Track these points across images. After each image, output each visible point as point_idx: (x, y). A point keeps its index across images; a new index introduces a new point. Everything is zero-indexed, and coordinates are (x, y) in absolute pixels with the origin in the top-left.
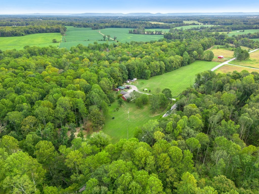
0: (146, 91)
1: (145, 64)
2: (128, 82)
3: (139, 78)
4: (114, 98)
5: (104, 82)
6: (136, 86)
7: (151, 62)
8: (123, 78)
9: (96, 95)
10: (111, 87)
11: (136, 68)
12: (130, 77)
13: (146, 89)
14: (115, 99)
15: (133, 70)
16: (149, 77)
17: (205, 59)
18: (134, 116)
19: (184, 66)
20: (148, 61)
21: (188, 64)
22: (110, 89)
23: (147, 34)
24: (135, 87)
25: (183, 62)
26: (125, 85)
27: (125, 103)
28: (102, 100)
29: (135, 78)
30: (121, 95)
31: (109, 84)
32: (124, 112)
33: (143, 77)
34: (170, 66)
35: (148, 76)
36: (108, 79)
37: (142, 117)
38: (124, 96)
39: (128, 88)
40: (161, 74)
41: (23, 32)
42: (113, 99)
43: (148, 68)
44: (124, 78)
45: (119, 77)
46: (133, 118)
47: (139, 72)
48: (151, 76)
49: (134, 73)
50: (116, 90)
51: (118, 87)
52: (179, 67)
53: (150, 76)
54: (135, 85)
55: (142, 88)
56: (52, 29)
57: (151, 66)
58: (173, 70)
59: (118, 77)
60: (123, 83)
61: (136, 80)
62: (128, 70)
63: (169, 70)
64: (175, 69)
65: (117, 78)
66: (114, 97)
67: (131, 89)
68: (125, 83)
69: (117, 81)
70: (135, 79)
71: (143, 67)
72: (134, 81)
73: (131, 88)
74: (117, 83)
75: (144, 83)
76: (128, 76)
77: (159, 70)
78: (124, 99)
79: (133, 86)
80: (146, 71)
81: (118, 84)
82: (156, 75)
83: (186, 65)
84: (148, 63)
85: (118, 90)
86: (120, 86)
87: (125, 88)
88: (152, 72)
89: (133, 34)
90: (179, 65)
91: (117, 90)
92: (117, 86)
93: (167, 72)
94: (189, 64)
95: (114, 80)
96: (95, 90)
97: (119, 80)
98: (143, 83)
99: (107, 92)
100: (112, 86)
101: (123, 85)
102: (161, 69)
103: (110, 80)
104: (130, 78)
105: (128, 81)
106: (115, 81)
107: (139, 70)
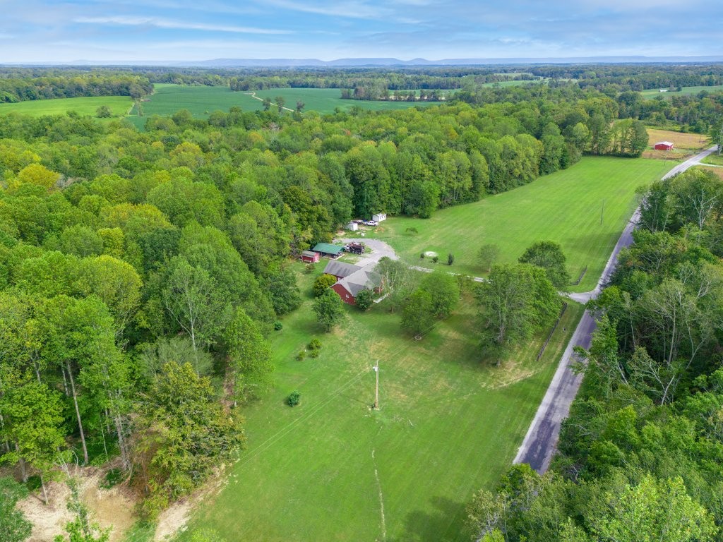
0: (435, 260)
1: (418, 160)
2: (355, 227)
3: (393, 215)
4: (296, 294)
5: (252, 221)
6: (388, 244)
7: (438, 154)
8: (334, 210)
9: (197, 276)
10: (283, 243)
11: (384, 173)
12: (363, 210)
13: (430, 254)
14: (301, 295)
15: (372, 182)
16: (434, 209)
17: (615, 150)
18: (404, 384)
19: (547, 173)
20: (425, 150)
21: (560, 169)
22: (279, 253)
23: (396, 100)
24: (385, 246)
25: (546, 161)
26: (342, 239)
27: (348, 316)
28: (229, 307)
29: (380, 211)
30: (329, 277)
31: (273, 232)
32: (349, 360)
33: (410, 207)
34: (505, 169)
35: (430, 205)
36: (269, 206)
37: (446, 389)
38: (340, 282)
39: (357, 250)
40: (475, 199)
41: (10, 92)
42: (293, 298)
43: (428, 173)
44: (336, 213)
45: (320, 207)
46: (400, 397)
47: (395, 191)
48: (440, 207)
49: (374, 192)
50: (305, 258)
51: (315, 245)
52: (533, 176)
53: (436, 205)
54: (381, 239)
55: (415, 249)
56: (108, 86)
57: (441, 169)
58: (514, 187)
59: (314, 203)
60: (334, 230)
61: (382, 222)
62: (354, 181)
63: (501, 185)
64: (522, 185)
65: (310, 207)
66: (298, 291)
67: (367, 255)
68: (343, 233)
69: (308, 220)
70: (380, 215)
71: (411, 170)
72: (376, 223)
73: (369, 251)
74: (310, 230)
75: (418, 229)
76: (353, 203)
77: (468, 183)
78: (343, 297)
79: (375, 241)
80: (424, 186)
81: (315, 232)
82: (457, 204)
83: (555, 171)
84: (426, 158)
85: (317, 259)
86: (322, 241)
87: (344, 250)
88: (443, 188)
89: (353, 100)
90: (534, 171)
91: (312, 259)
92: (308, 242)
93: (494, 191)
94: (563, 169)
95: (296, 215)
96: (192, 253)
97: (320, 218)
98: (414, 230)
99: (266, 264)
100: (287, 238)
101: (336, 240)
102: (474, 178)
103: (280, 216)
104: (362, 212)
105: (355, 222)
106: (300, 220)
107: (393, 182)
